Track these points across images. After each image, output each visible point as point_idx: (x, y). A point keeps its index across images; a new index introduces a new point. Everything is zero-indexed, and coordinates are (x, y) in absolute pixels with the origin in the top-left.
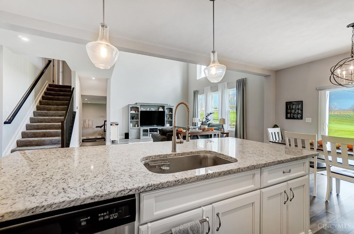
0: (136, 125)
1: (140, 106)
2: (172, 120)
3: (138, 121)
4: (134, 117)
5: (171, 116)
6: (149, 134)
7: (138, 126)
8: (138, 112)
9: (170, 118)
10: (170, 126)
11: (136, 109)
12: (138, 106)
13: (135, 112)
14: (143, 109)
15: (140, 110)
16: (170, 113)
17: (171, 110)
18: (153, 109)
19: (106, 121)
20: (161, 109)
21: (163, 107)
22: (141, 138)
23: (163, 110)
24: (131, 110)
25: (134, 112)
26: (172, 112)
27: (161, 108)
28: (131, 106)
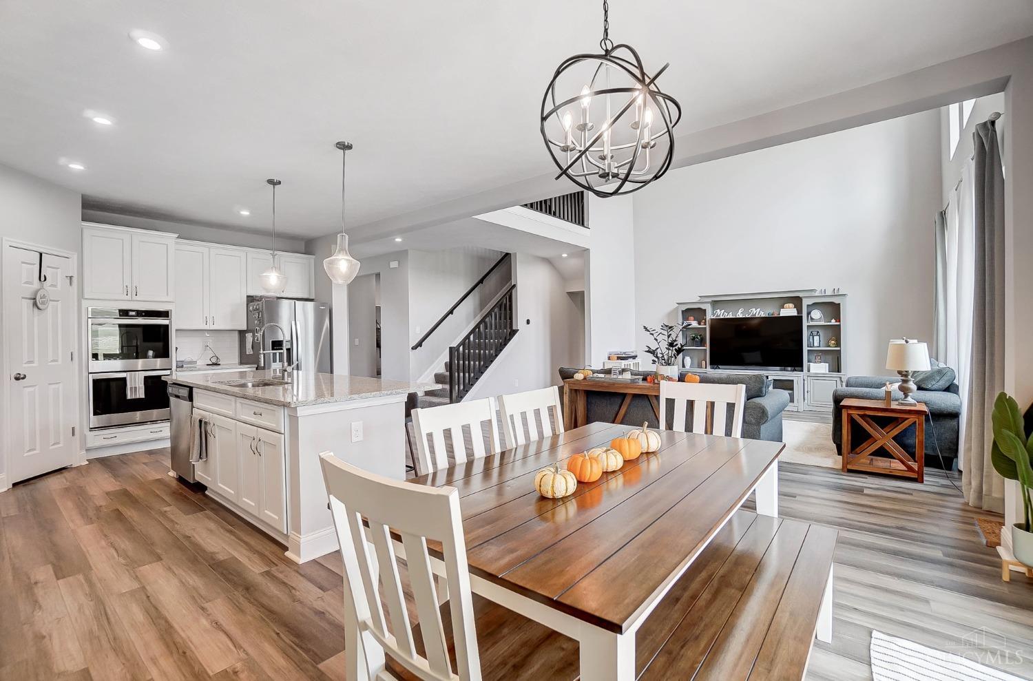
0: (703, 363)
1: (711, 305)
2: (838, 349)
3: (705, 350)
4: (694, 338)
5: (835, 333)
7: (706, 366)
8: (705, 323)
9: (831, 342)
11: (698, 313)
12: (704, 306)
14: (722, 314)
15: (709, 317)
16: (833, 322)
17: (832, 309)
18: (759, 312)
20: (789, 311)
21: (797, 301)
23: (796, 314)
24: (686, 319)
25: (694, 324)
26: (837, 318)
27: (791, 305)
28: (684, 308)
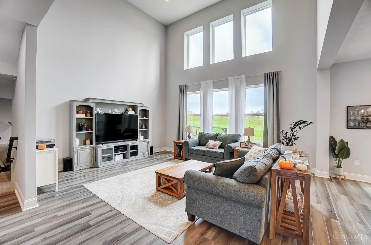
0: (88, 142)
1: (95, 104)
2: (147, 129)
3: (92, 133)
4: (83, 125)
6: (113, 156)
7: (91, 143)
8: (92, 115)
9: (144, 127)
10: (144, 139)
11: (87, 110)
12: (91, 105)
13: (86, 116)
15: (95, 112)
16: (145, 118)
17: (145, 113)
18: (118, 111)
19: (16, 138)
20: (131, 112)
21: (134, 108)
22: (100, 165)
23: (134, 114)
24: (78, 112)
25: (83, 116)
26: (147, 117)
27: (131, 109)
28: (78, 104)
